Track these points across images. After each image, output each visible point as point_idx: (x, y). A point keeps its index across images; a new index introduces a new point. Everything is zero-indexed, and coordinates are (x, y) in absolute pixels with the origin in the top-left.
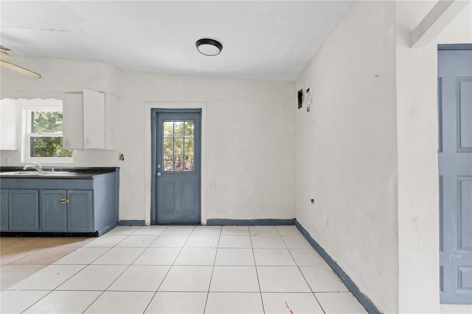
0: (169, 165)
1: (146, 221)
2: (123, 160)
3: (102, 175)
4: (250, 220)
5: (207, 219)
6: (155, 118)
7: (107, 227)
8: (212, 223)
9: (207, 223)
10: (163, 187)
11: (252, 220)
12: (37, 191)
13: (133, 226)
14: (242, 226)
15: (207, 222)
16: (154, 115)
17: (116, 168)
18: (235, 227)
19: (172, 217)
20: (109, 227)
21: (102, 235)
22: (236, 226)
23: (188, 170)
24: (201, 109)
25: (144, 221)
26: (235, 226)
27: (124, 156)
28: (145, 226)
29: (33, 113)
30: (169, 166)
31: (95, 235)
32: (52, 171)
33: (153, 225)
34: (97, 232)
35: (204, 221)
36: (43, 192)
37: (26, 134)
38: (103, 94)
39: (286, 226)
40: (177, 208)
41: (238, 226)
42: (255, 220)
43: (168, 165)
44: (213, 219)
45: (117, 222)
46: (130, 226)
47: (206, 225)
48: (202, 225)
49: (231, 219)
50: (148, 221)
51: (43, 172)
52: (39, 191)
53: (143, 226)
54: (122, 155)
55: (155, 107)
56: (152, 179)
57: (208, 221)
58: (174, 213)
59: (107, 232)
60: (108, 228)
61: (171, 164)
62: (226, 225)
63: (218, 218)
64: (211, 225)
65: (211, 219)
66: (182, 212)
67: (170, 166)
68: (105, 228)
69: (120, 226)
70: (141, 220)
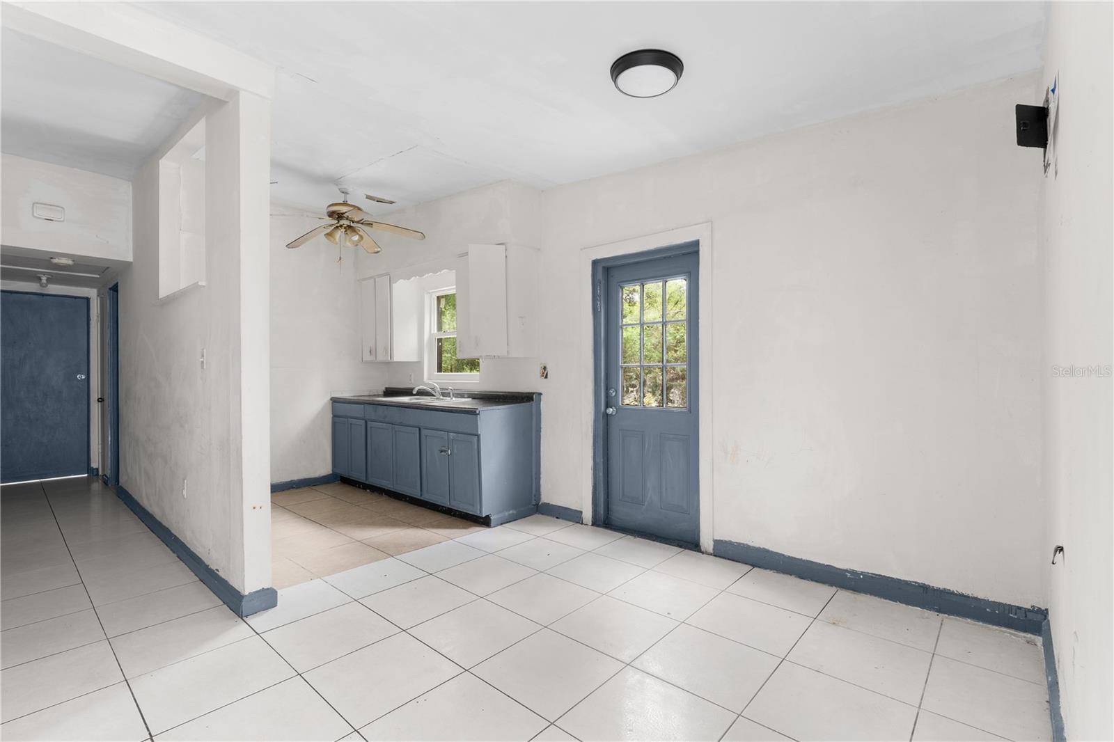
0: (632, 389)
1: (583, 514)
2: (546, 377)
3: (500, 407)
4: (846, 571)
5: (715, 538)
6: (603, 282)
7: (511, 512)
8: (729, 552)
9: (714, 549)
10: (621, 441)
11: (852, 572)
12: (418, 429)
13: (563, 519)
14: (817, 581)
15: (714, 546)
16: (600, 276)
17: (534, 393)
18: (792, 581)
19: (639, 516)
20: (515, 512)
21: (498, 525)
22: (798, 580)
23: (674, 403)
24: (697, 243)
25: (581, 512)
26: (793, 576)
27: (548, 369)
28: (582, 524)
29: (439, 298)
30: (632, 392)
31: (485, 522)
32: (450, 397)
33: (598, 526)
34: (488, 518)
35: (706, 542)
36: (424, 432)
37: (431, 334)
38: (503, 247)
39: (994, 627)
40: (649, 496)
41: (802, 578)
42: (862, 573)
43: (630, 389)
44: (731, 543)
45: (538, 505)
46: (557, 518)
47: (711, 555)
48: (700, 551)
49: (783, 553)
50: (588, 515)
51: (441, 397)
52: (420, 429)
53: (578, 525)
54: (545, 368)
55: (599, 257)
56: (596, 421)
57: (716, 542)
58: (644, 507)
59: (510, 522)
60: (513, 514)
61: (636, 387)
62: (766, 569)
63: (745, 543)
64: (725, 559)
65: (726, 542)
66: (661, 508)
67: (635, 393)
68: (507, 514)
69: (542, 514)
70: (576, 511)
